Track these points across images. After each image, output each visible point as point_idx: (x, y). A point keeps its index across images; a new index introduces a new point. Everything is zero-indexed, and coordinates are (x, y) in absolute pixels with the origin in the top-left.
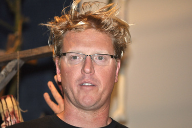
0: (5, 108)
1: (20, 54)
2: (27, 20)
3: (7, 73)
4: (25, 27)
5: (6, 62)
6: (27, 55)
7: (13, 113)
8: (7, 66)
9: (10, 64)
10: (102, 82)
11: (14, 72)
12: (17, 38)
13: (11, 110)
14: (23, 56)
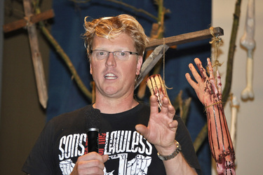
0: (154, 85)
1: (165, 40)
2: (169, 11)
3: (155, 56)
4: (166, 17)
5: (154, 47)
6: (171, 41)
7: (161, 89)
8: (155, 51)
9: (157, 48)
10: (122, 73)
11: (161, 55)
12: (160, 26)
13: (159, 87)
14: (168, 42)
